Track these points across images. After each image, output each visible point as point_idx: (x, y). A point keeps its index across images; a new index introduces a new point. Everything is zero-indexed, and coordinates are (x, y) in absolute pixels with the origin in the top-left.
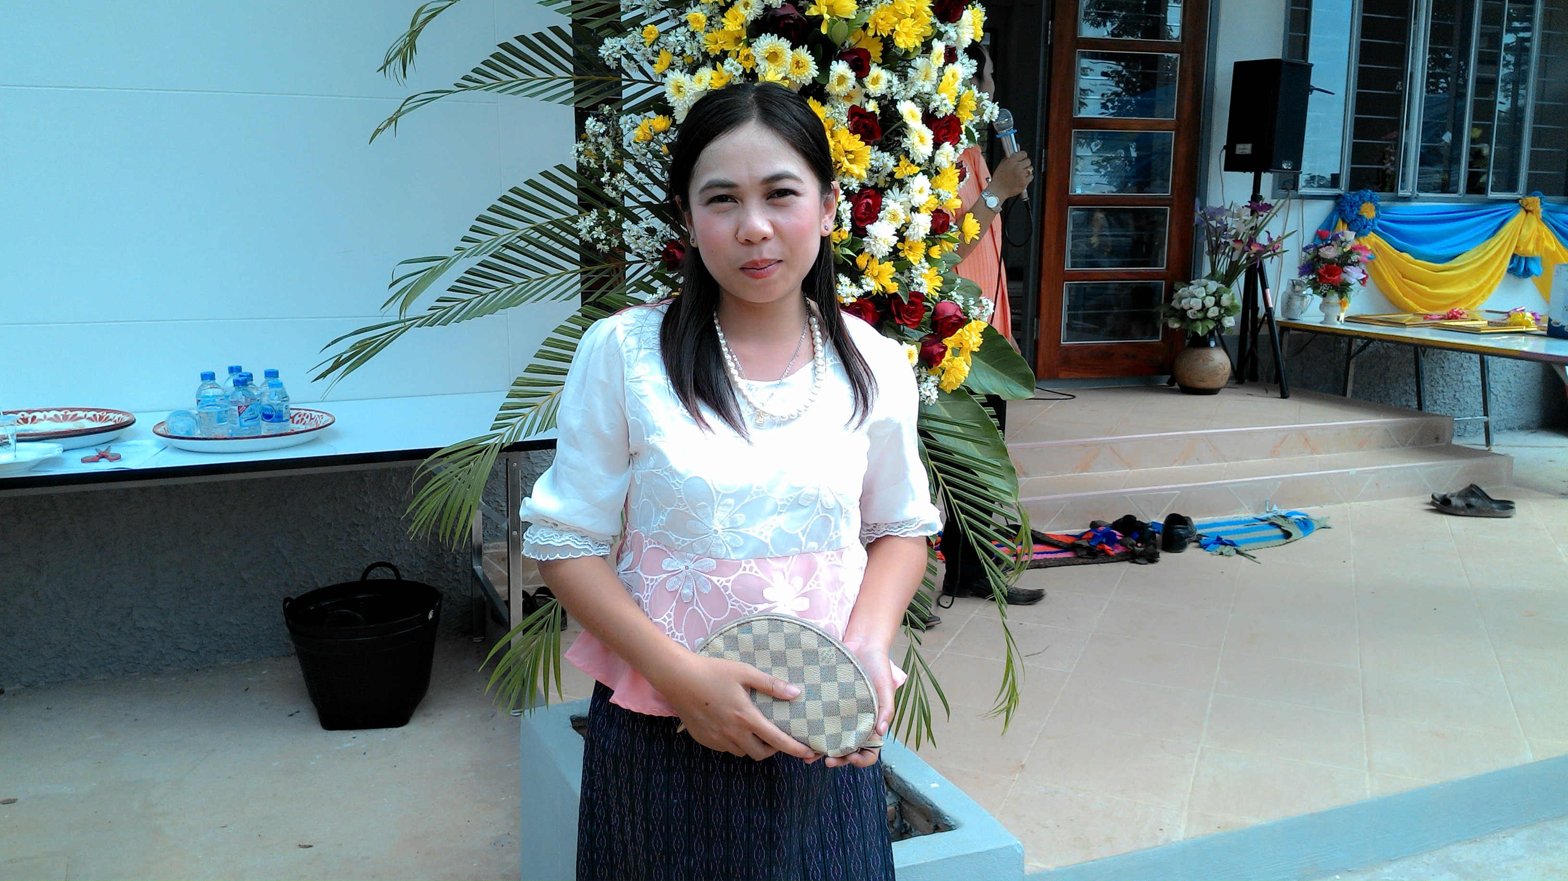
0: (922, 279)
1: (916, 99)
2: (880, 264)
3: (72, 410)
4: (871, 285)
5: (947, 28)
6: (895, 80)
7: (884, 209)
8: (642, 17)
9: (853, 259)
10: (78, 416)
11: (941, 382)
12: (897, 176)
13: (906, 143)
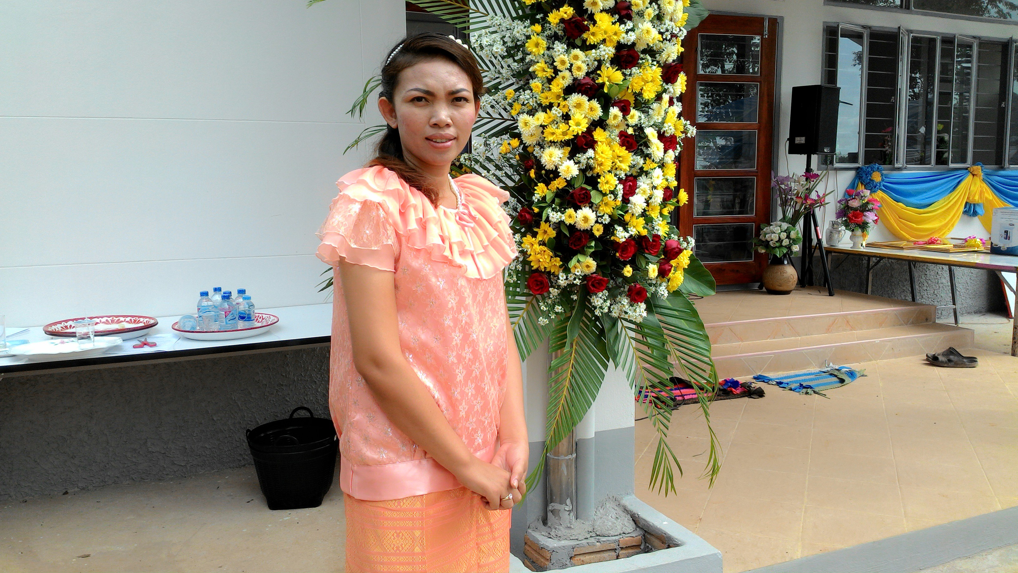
0: (658, 227)
1: (653, 126)
2: (637, 219)
3: (117, 317)
4: (633, 231)
5: (668, 86)
6: (643, 116)
7: (639, 188)
8: (500, 83)
9: (623, 216)
10: (121, 320)
11: (668, 286)
12: (645, 169)
13: (650, 151)
